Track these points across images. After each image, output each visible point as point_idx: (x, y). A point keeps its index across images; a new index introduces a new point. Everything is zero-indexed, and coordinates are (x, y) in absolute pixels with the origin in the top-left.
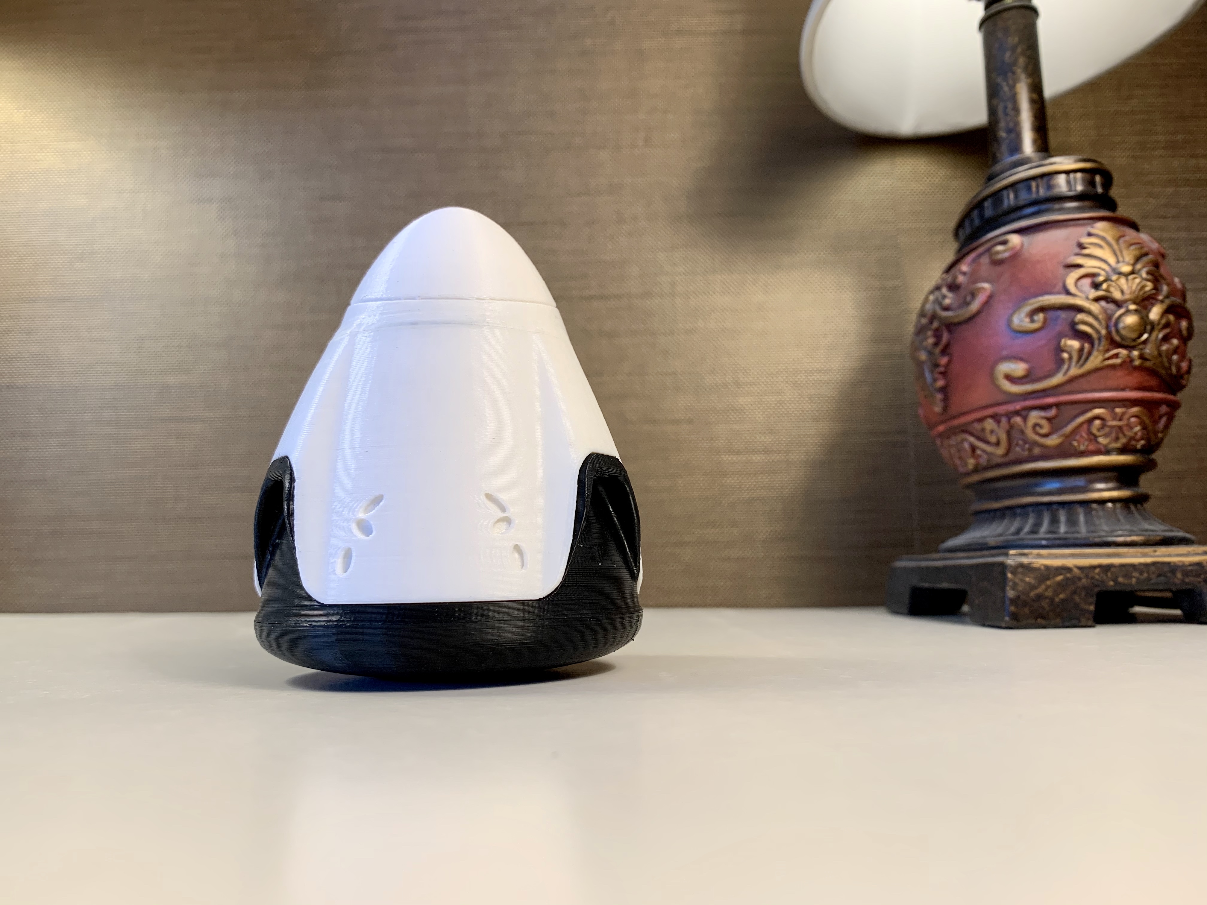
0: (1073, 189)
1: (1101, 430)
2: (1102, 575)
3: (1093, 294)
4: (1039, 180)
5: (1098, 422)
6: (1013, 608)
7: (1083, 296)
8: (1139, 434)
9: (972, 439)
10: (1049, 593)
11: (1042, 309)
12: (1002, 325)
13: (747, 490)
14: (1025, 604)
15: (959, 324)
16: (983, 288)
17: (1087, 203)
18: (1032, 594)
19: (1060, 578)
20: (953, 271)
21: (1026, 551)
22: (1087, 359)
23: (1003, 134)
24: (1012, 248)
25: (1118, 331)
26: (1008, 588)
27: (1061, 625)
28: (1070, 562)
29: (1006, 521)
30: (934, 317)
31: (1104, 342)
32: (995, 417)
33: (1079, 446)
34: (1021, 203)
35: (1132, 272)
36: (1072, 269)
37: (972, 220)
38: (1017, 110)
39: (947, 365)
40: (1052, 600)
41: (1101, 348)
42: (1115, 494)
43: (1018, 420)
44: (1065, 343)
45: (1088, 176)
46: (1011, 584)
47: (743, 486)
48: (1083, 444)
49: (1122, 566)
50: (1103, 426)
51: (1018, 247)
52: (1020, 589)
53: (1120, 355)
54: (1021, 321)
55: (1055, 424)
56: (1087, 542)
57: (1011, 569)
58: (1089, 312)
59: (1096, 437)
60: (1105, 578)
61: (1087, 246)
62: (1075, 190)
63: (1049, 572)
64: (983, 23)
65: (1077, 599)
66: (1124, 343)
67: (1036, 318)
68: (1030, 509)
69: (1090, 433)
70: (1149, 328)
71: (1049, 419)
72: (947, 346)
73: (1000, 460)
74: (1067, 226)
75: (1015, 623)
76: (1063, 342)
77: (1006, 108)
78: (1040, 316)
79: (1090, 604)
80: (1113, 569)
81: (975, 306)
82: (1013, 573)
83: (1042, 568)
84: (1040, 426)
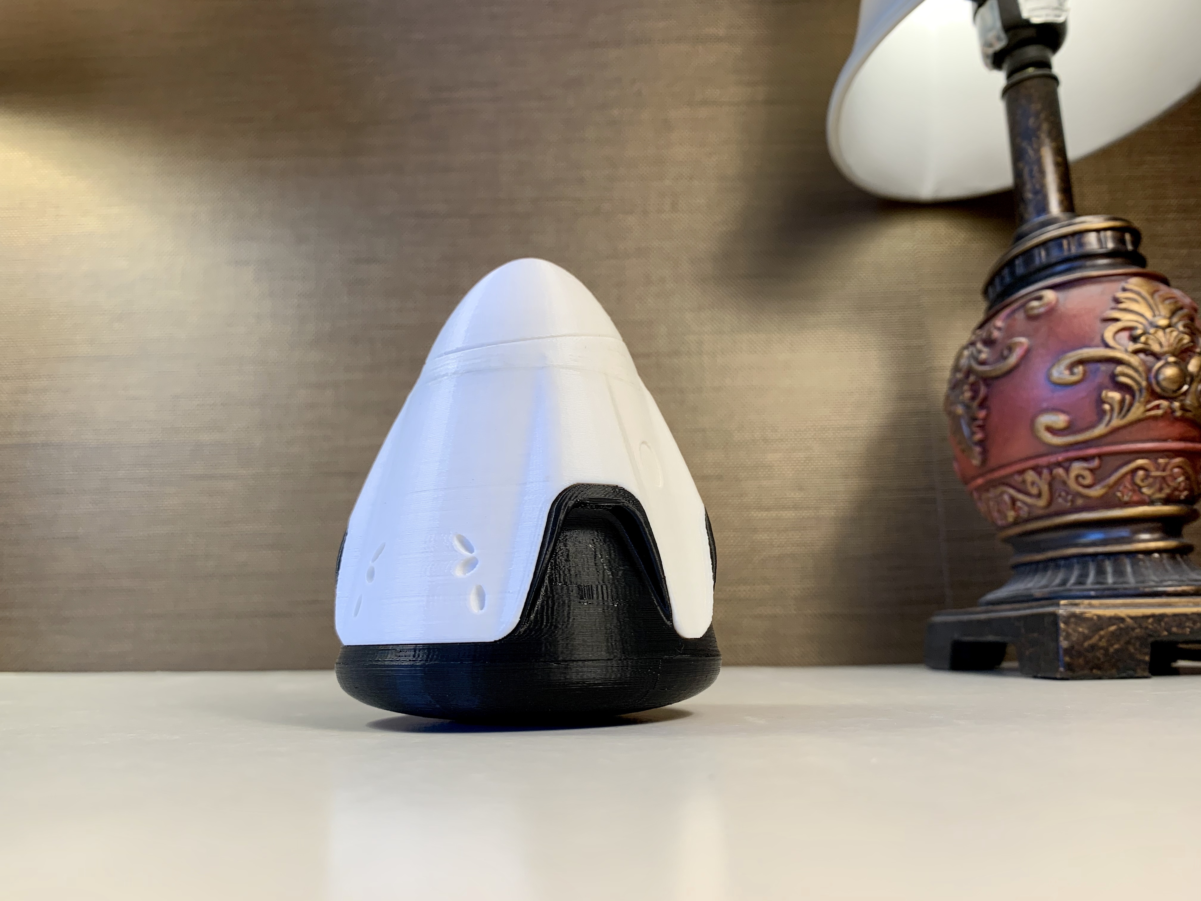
0: (1104, 246)
1: (1146, 480)
2: (1155, 625)
3: (1132, 346)
4: (1071, 239)
5: (1141, 473)
6: (1067, 659)
7: (1123, 349)
8: (1183, 484)
9: (1012, 491)
10: (1103, 643)
11: (1081, 362)
12: (1041, 377)
13: (779, 546)
14: (1080, 654)
15: (997, 378)
16: (1021, 343)
17: (1119, 260)
18: (1086, 644)
19: (1113, 628)
20: (987, 327)
21: (1077, 601)
22: (1129, 410)
23: (1029, 195)
24: (1048, 304)
25: (1158, 383)
26: (1061, 639)
27: (1117, 676)
28: (1122, 612)
29: (1049, 573)
30: (970, 371)
31: (1145, 393)
32: (1037, 469)
33: (1123, 496)
34: (1053, 260)
35: (1169, 326)
36: (1109, 323)
37: (1002, 279)
38: (1042, 172)
39: (985, 419)
40: (1106, 650)
41: (1142, 399)
42: (1161, 544)
43: (1060, 471)
44: (1106, 395)
45: (1118, 234)
46: (1064, 634)
47: (774, 543)
48: (1127, 495)
49: (1175, 615)
50: (1147, 477)
51: (1054, 302)
52: (1074, 639)
53: (1162, 406)
54: (1061, 373)
55: (1098, 476)
56: (1137, 592)
57: (1064, 619)
58: (1128, 364)
59: (1140, 487)
60: (1159, 628)
61: (1123, 300)
62: (1106, 248)
63: (1101, 622)
64: (1006, 92)
65: (1131, 649)
66: (1166, 395)
67: (1076, 370)
68: (1075, 560)
69: (1134, 483)
70: (1188, 379)
71: (1092, 470)
72: (985, 399)
73: (1040, 512)
74: (1100, 282)
75: (1070, 674)
76: (1104, 393)
77: (1031, 171)
78: (1080, 369)
79: (1146, 654)
80: (1166, 619)
81: (1013, 359)
82: (1065, 623)
83: (1095, 617)
84: (1083, 477)
